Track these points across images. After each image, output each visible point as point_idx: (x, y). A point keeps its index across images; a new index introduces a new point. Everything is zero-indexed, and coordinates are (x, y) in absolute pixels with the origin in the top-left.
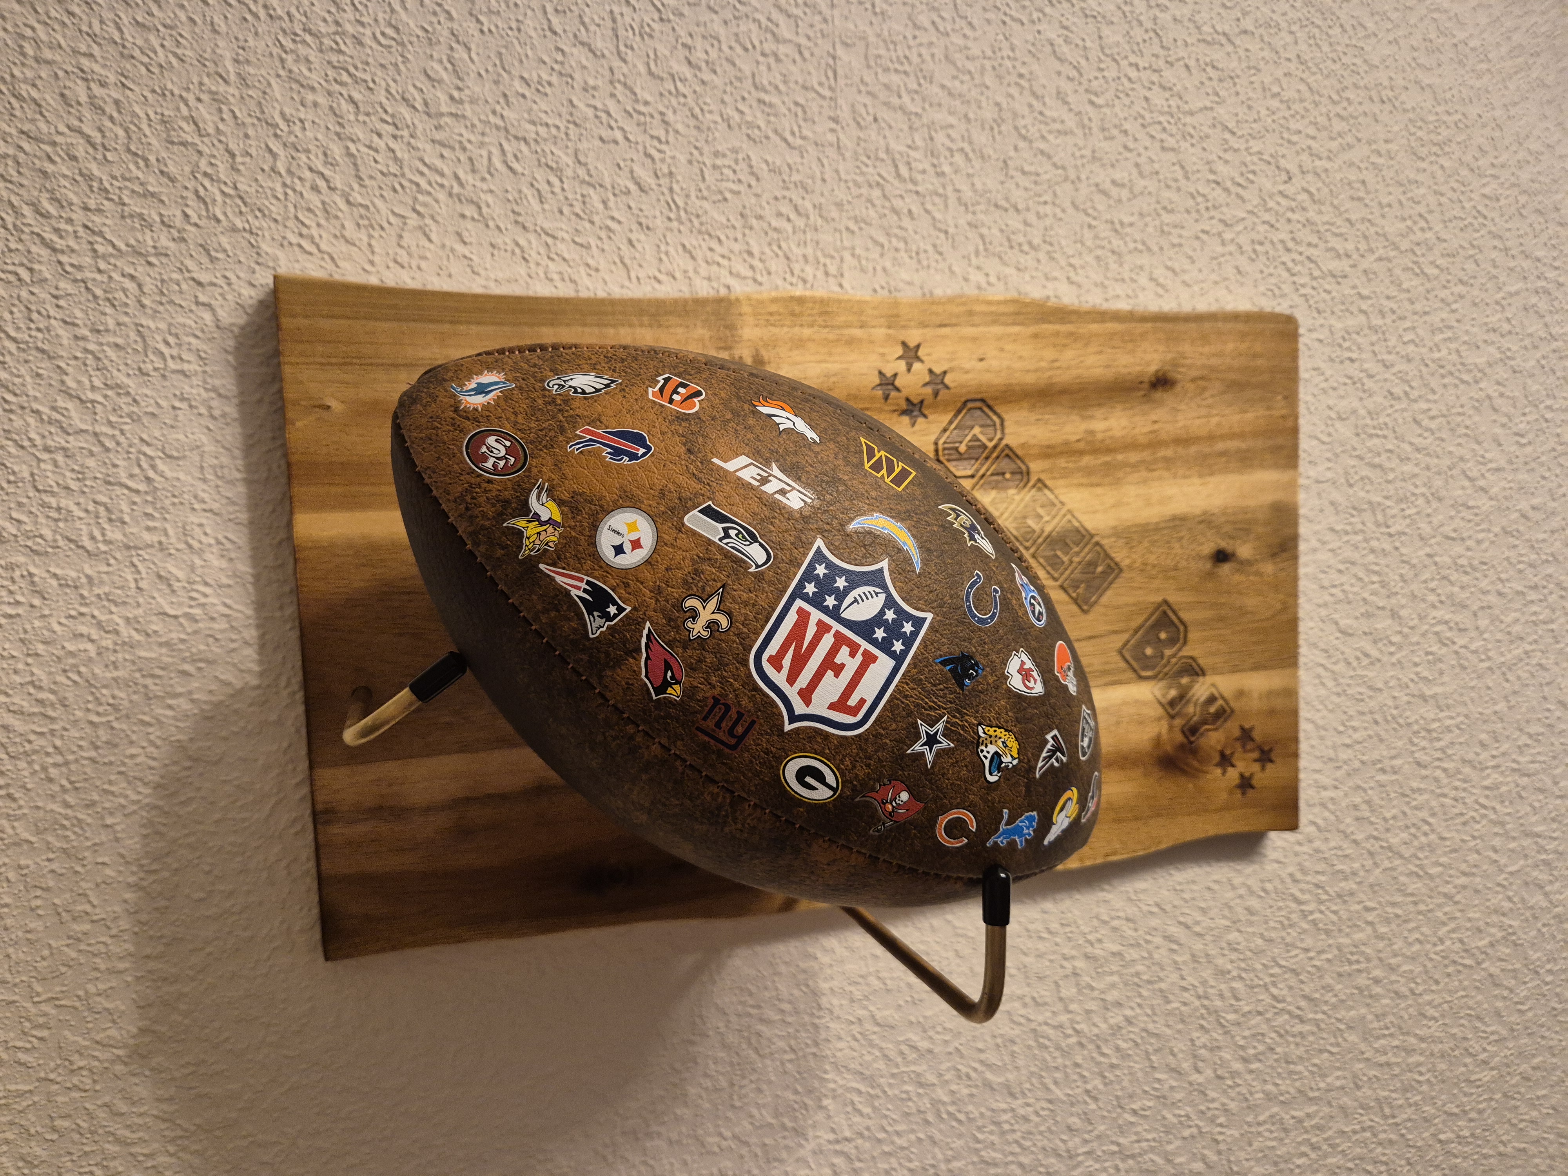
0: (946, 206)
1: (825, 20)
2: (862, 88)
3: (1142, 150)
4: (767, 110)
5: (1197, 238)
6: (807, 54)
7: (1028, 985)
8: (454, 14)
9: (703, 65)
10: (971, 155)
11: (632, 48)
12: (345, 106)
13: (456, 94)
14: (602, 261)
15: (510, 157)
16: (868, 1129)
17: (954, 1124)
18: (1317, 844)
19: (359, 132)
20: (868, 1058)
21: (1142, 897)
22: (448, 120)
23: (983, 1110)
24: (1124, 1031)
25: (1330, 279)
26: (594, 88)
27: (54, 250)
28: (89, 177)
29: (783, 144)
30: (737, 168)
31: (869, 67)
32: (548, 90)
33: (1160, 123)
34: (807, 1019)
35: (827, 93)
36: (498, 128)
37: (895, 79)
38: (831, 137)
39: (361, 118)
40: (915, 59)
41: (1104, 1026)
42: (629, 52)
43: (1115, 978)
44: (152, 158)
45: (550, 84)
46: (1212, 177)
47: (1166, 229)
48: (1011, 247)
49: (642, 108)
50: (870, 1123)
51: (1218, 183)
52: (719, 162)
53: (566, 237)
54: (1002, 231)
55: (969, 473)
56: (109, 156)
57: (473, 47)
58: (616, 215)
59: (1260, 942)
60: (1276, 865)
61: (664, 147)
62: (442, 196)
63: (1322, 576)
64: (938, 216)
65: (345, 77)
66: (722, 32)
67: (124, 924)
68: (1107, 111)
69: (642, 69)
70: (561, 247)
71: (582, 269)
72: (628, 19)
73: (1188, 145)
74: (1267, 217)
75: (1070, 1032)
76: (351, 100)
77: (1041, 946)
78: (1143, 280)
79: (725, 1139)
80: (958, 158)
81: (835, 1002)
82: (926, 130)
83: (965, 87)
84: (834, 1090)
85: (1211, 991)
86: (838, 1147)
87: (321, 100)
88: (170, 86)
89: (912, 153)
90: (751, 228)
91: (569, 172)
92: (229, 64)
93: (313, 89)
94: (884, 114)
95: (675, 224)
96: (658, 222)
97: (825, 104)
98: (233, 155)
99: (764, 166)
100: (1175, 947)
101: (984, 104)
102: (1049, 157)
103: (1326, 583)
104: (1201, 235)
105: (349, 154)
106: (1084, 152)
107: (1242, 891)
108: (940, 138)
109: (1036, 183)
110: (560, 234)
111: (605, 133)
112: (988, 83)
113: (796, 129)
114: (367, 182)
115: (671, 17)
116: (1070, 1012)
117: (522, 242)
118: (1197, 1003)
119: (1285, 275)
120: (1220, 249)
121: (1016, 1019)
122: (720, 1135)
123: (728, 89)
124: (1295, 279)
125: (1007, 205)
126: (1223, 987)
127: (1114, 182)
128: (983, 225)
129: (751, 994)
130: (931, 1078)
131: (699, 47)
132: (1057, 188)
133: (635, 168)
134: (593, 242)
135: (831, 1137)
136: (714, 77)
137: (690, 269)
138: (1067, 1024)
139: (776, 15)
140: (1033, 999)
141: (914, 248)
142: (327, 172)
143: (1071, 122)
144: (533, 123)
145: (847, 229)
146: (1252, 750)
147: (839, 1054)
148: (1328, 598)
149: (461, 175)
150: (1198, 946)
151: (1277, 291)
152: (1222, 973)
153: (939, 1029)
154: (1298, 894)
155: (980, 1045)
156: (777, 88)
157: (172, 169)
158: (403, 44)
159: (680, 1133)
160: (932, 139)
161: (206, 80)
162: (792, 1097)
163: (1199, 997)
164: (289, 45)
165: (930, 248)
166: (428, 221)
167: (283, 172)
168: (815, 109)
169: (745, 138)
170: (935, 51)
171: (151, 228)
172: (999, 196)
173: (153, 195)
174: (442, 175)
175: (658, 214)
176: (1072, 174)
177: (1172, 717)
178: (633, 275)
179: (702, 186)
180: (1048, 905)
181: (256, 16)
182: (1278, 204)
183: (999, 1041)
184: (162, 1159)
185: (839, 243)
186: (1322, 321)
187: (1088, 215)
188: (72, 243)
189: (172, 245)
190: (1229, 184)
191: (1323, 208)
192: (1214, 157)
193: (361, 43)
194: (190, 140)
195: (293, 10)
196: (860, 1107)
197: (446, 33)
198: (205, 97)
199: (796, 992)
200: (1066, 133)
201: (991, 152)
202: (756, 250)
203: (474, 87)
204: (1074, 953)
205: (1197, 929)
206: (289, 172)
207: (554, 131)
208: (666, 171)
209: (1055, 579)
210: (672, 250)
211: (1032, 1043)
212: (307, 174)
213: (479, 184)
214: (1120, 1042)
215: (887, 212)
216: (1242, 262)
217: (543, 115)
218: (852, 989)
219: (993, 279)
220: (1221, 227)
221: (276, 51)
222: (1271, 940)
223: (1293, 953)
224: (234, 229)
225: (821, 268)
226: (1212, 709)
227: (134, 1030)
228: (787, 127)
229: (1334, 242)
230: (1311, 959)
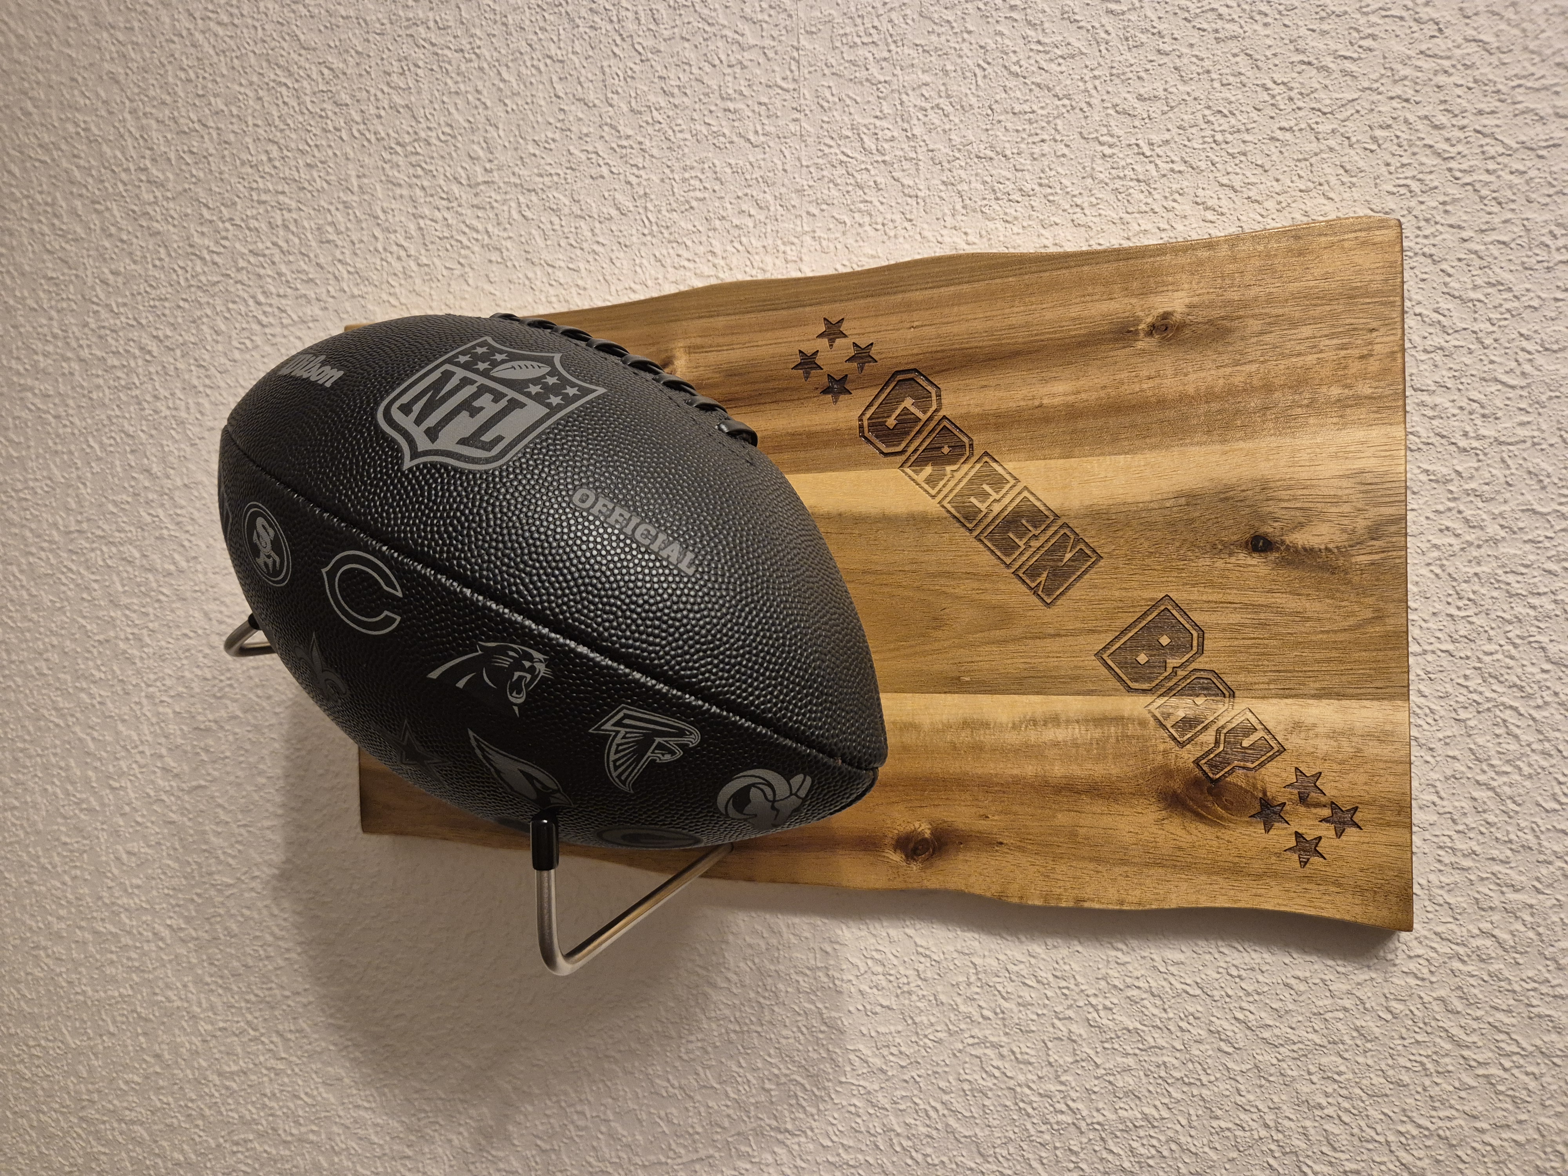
0: (917, 170)
1: (790, 16)
2: (826, 71)
3: (1185, 50)
4: (731, 116)
5: (1272, 139)
6: (771, 54)
7: (1006, 1034)
8: (489, 104)
9: (676, 91)
10: (949, 109)
11: (617, 93)
12: (419, 193)
13: (488, 166)
14: (589, 281)
15: (524, 206)
16: (812, 1130)
17: (910, 1162)
18: (1495, 967)
19: (426, 211)
20: (816, 1056)
21: (1173, 969)
22: (482, 187)
23: (945, 1159)
24: (1142, 1133)
25: (1523, 154)
26: (587, 135)
27: (263, 326)
28: (280, 274)
29: (748, 145)
30: (702, 177)
31: (834, 48)
32: (553, 146)
33: (1213, 10)
34: (752, 995)
35: (791, 86)
36: (516, 185)
37: (862, 52)
38: (793, 127)
39: (428, 199)
40: (885, 26)
41: (1111, 1116)
42: (615, 97)
43: (1130, 1061)
44: (312, 255)
45: (554, 140)
46: (1301, 57)
47: (1219, 137)
48: (997, 199)
49: (624, 143)
50: (814, 1124)
51: (1309, 63)
52: (687, 175)
53: (562, 264)
54: (985, 183)
55: (899, 449)
56: (291, 258)
57: (500, 126)
58: (601, 240)
59: (1378, 1080)
60: (1412, 981)
61: (642, 172)
62: (476, 249)
63: (1511, 578)
64: (906, 181)
65: (420, 172)
66: (691, 55)
67: (281, 783)
68: (1133, 16)
69: (625, 109)
70: (559, 274)
71: (574, 290)
72: (614, 69)
73: (1258, 27)
74: (1397, 90)
75: (1064, 1108)
76: (423, 188)
77: (1025, 993)
78: (1184, 206)
79: (673, 1086)
80: (934, 117)
81: (781, 986)
82: (896, 95)
83: (943, 38)
84: (777, 1076)
85: (1286, 1123)
86: (780, 1137)
87: (405, 192)
88: (323, 203)
89: (878, 123)
90: (715, 230)
91: (566, 211)
92: (354, 181)
93: (400, 185)
94: (852, 91)
95: (649, 238)
96: (634, 239)
97: (788, 96)
98: (353, 243)
99: (728, 170)
100: (1231, 1050)
101: (966, 51)
102: (1049, 89)
103: (1517, 588)
104: (1279, 134)
105: (420, 229)
106: (1096, 73)
107: (1347, 1003)
108: (913, 99)
109: (1030, 122)
110: (558, 264)
111: (593, 172)
112: (971, 28)
113: (759, 128)
114: (430, 247)
115: (650, 55)
116: (1062, 1083)
117: (530, 275)
118: (1263, 1133)
119: (1431, 161)
120: (1314, 146)
121: (989, 1069)
122: (668, 1081)
123: (697, 107)
124: (1453, 164)
125: (989, 153)
126: (1308, 1123)
127: (1140, 98)
128: (962, 181)
129: (700, 955)
130: (885, 1102)
131: (672, 76)
132: (1058, 121)
133: (617, 195)
134: (582, 265)
135: (774, 1123)
136: (685, 99)
137: (660, 276)
138: (1059, 1096)
139: (742, 26)
140: (1013, 1052)
141: (880, 220)
142: (405, 244)
143: (1078, 41)
144: (541, 175)
145: (808, 213)
146: (1318, 805)
147: (783, 1041)
148: (1520, 610)
149: (490, 229)
150: (1267, 1057)
151: (1415, 186)
152: (1305, 1104)
153: (894, 1050)
154: (1454, 1031)
155: (943, 1084)
156: (741, 93)
157: (322, 260)
158: (454, 137)
159: (633, 1066)
160: (902, 103)
161: (341, 194)
162: (735, 1068)
163: (1267, 1126)
164: (387, 156)
165: (898, 217)
166: (467, 269)
167: (381, 250)
168: (779, 105)
169: (712, 148)
170: (908, 12)
171: (309, 302)
172: (982, 147)
173: (312, 280)
174: (477, 231)
175: (634, 232)
176: (1080, 100)
177: (1182, 745)
178: (613, 289)
179: (672, 199)
180: (1037, 948)
181: (369, 141)
182: (1419, 69)
183: (966, 1086)
184: (293, 956)
185: (799, 229)
186: (1510, 215)
187: (1101, 144)
188: (271, 320)
189: (320, 313)
190: (1328, 61)
191: (1506, 58)
192: (1303, 31)
193: (429, 144)
194: (331, 237)
195: (391, 132)
196: (804, 1104)
197: (483, 120)
198: (340, 206)
199: (742, 965)
200: (1073, 56)
201: (973, 100)
202: (718, 249)
203: (501, 157)
204: (1070, 1013)
205: (1266, 1034)
206: (385, 249)
207: (555, 178)
208: (642, 193)
209: (1008, 566)
210: (645, 261)
211: (1008, 1103)
212: (395, 248)
213: (502, 234)
214: (1135, 1144)
215: (850, 188)
216: (1355, 158)
217: (548, 168)
218: (800, 979)
219: (971, 238)
220: (1314, 118)
221: (380, 163)
222: (1400, 1084)
223: (1442, 1114)
224: (353, 296)
225: (781, 255)
226: (1246, 743)
227: (284, 858)
228: (751, 128)
229: (1530, 102)
230: (1482, 1131)
